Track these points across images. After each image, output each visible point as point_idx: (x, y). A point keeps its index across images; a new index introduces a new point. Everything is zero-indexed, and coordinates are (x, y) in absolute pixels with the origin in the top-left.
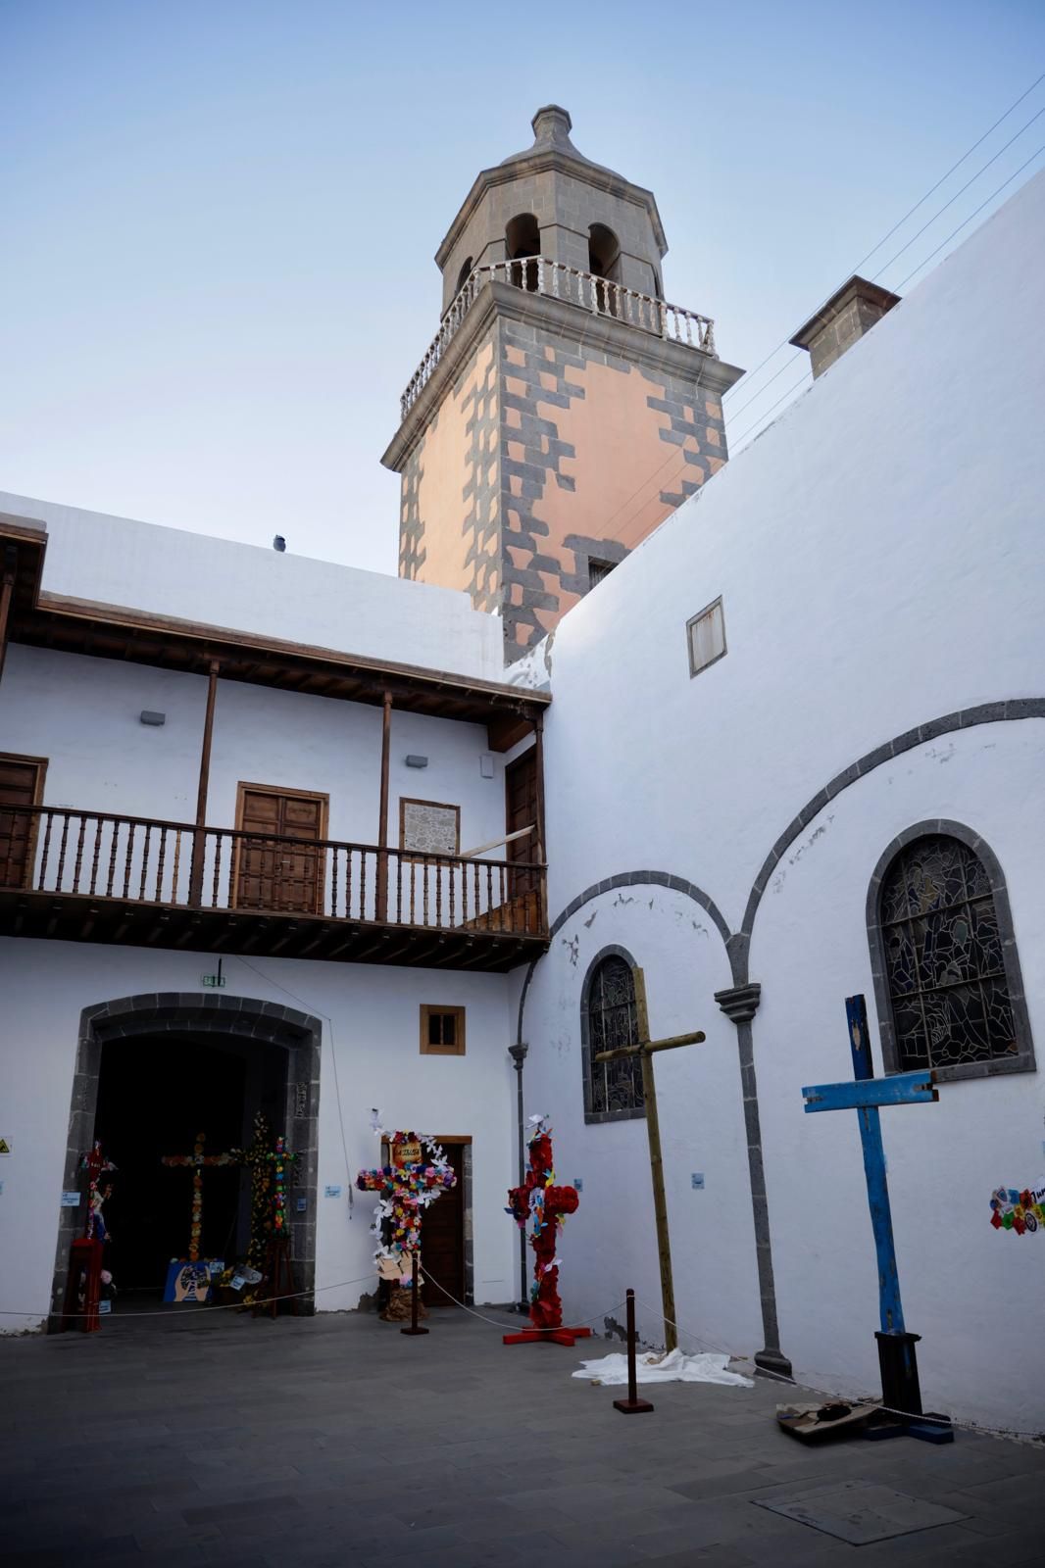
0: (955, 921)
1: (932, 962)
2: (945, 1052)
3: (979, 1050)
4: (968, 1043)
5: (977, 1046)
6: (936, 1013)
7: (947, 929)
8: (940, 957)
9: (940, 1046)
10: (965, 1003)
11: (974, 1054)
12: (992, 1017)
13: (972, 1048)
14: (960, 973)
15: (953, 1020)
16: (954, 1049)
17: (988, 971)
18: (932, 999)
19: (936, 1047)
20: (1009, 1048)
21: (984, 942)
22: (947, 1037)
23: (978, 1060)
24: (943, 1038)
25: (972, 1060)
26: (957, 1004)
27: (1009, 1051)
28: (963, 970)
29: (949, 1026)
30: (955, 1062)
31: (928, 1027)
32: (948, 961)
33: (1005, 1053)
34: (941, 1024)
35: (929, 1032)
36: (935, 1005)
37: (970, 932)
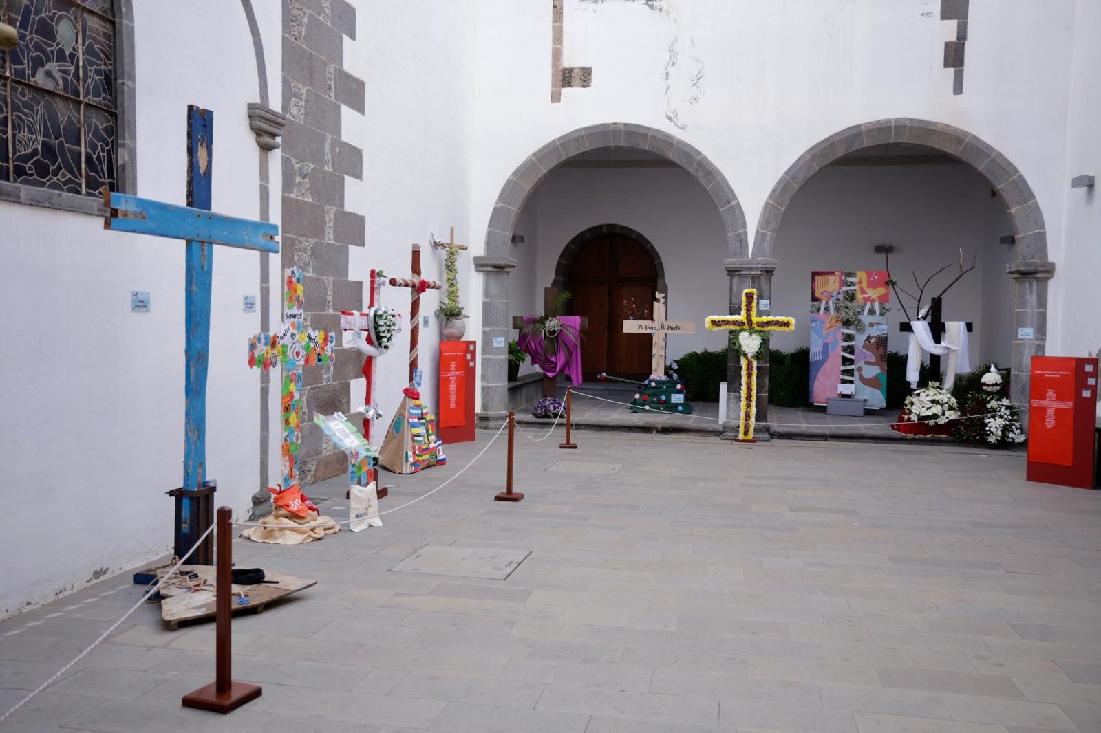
0: (61, 17)
1: (27, 46)
2: (30, 169)
3: (69, 181)
4: (59, 168)
5: (69, 175)
6: (25, 114)
7: (52, 18)
8: (38, 47)
9: (26, 158)
10: (63, 122)
11: (65, 183)
12: (89, 150)
13: (64, 176)
14: (61, 82)
15: (46, 134)
16: (43, 171)
17: (90, 96)
18: (23, 94)
19: (20, 158)
20: (101, 189)
21: (91, 64)
22: (35, 152)
23: (69, 190)
24: (30, 150)
25: (62, 189)
26: (53, 118)
27: (100, 193)
28: (65, 80)
29: (41, 139)
30: (43, 184)
31: (13, 128)
32: (48, 60)
33: (97, 192)
34: (31, 132)
35: (14, 136)
36: (26, 105)
37: (77, 41)
